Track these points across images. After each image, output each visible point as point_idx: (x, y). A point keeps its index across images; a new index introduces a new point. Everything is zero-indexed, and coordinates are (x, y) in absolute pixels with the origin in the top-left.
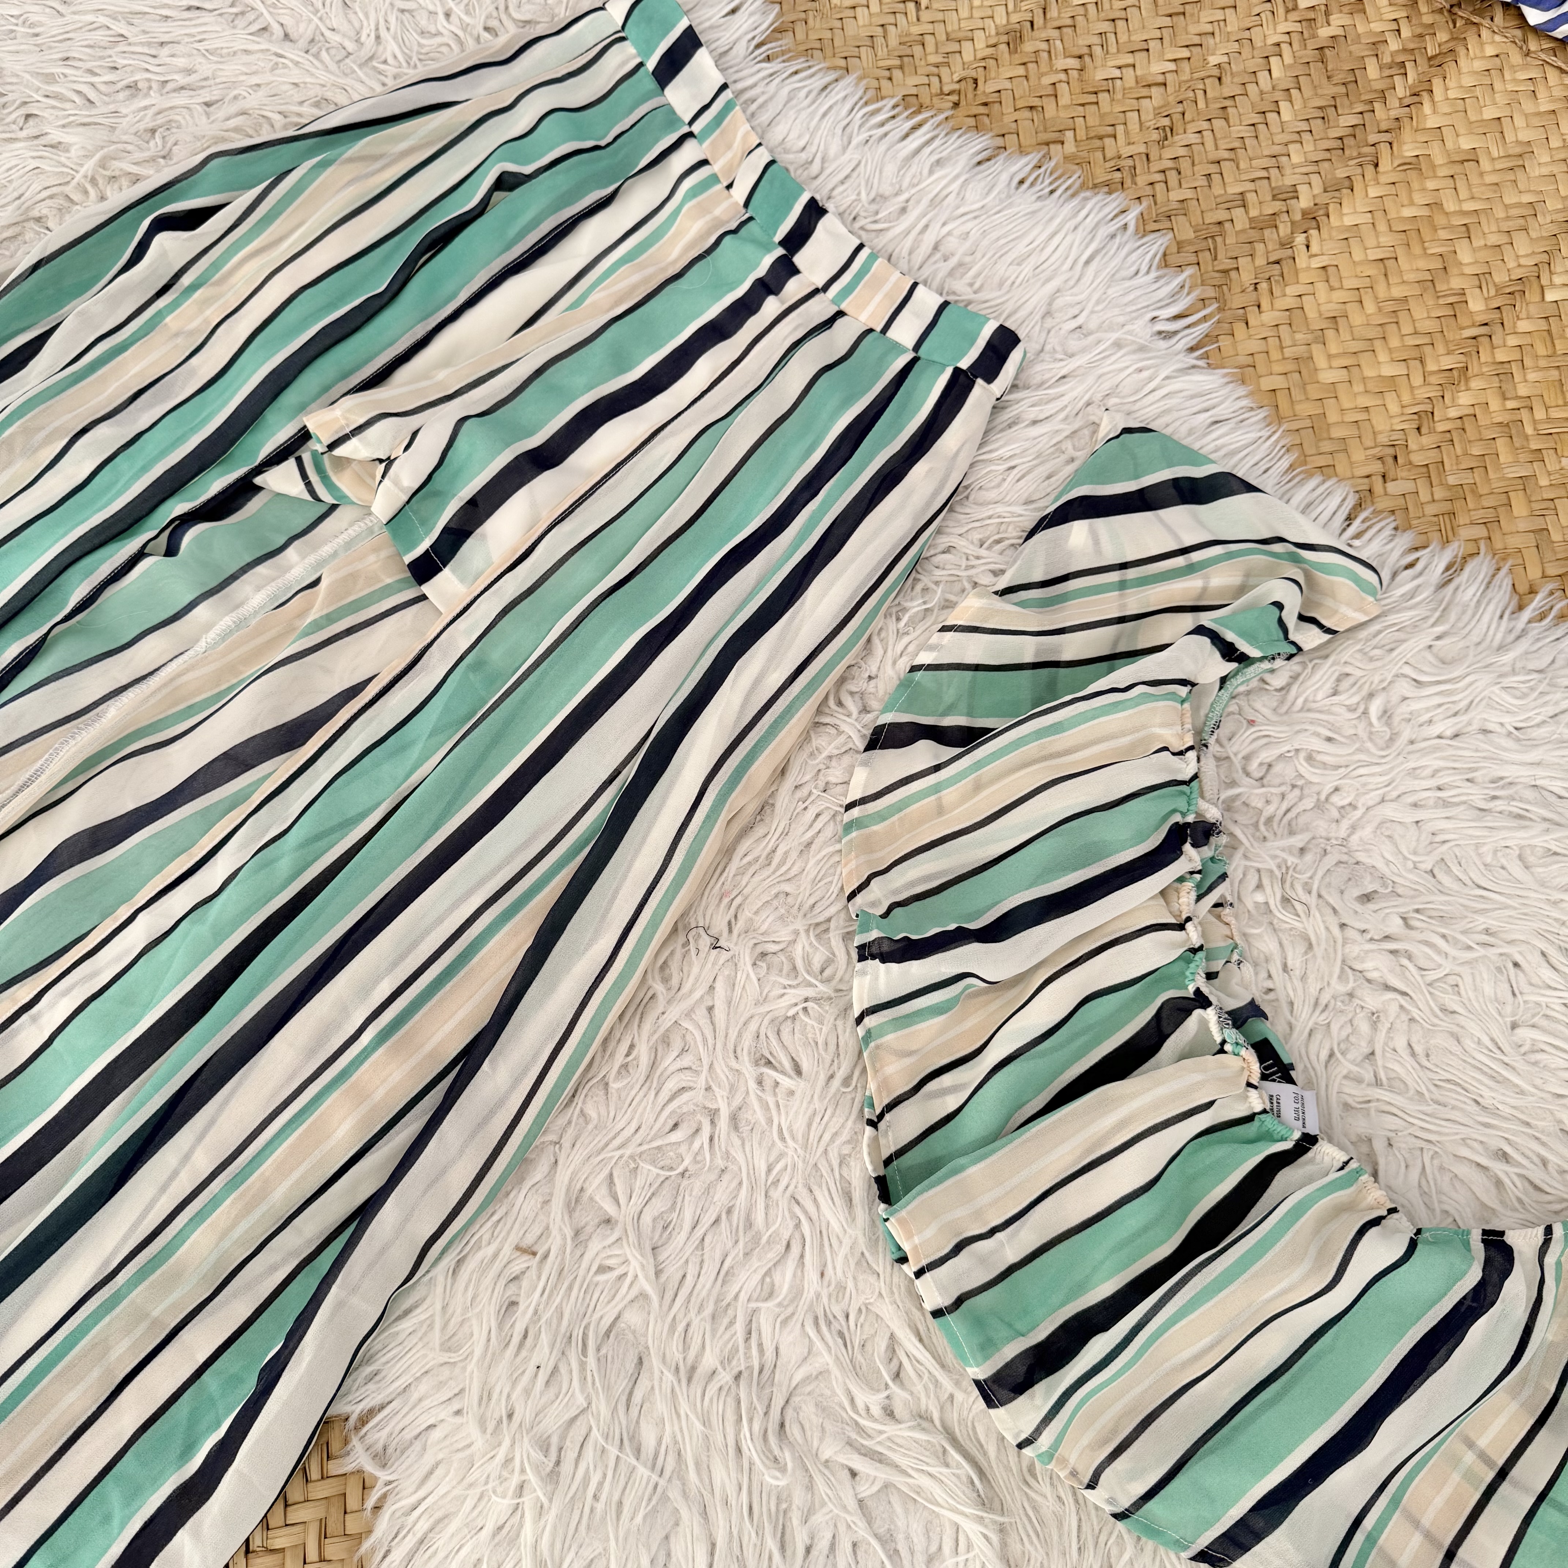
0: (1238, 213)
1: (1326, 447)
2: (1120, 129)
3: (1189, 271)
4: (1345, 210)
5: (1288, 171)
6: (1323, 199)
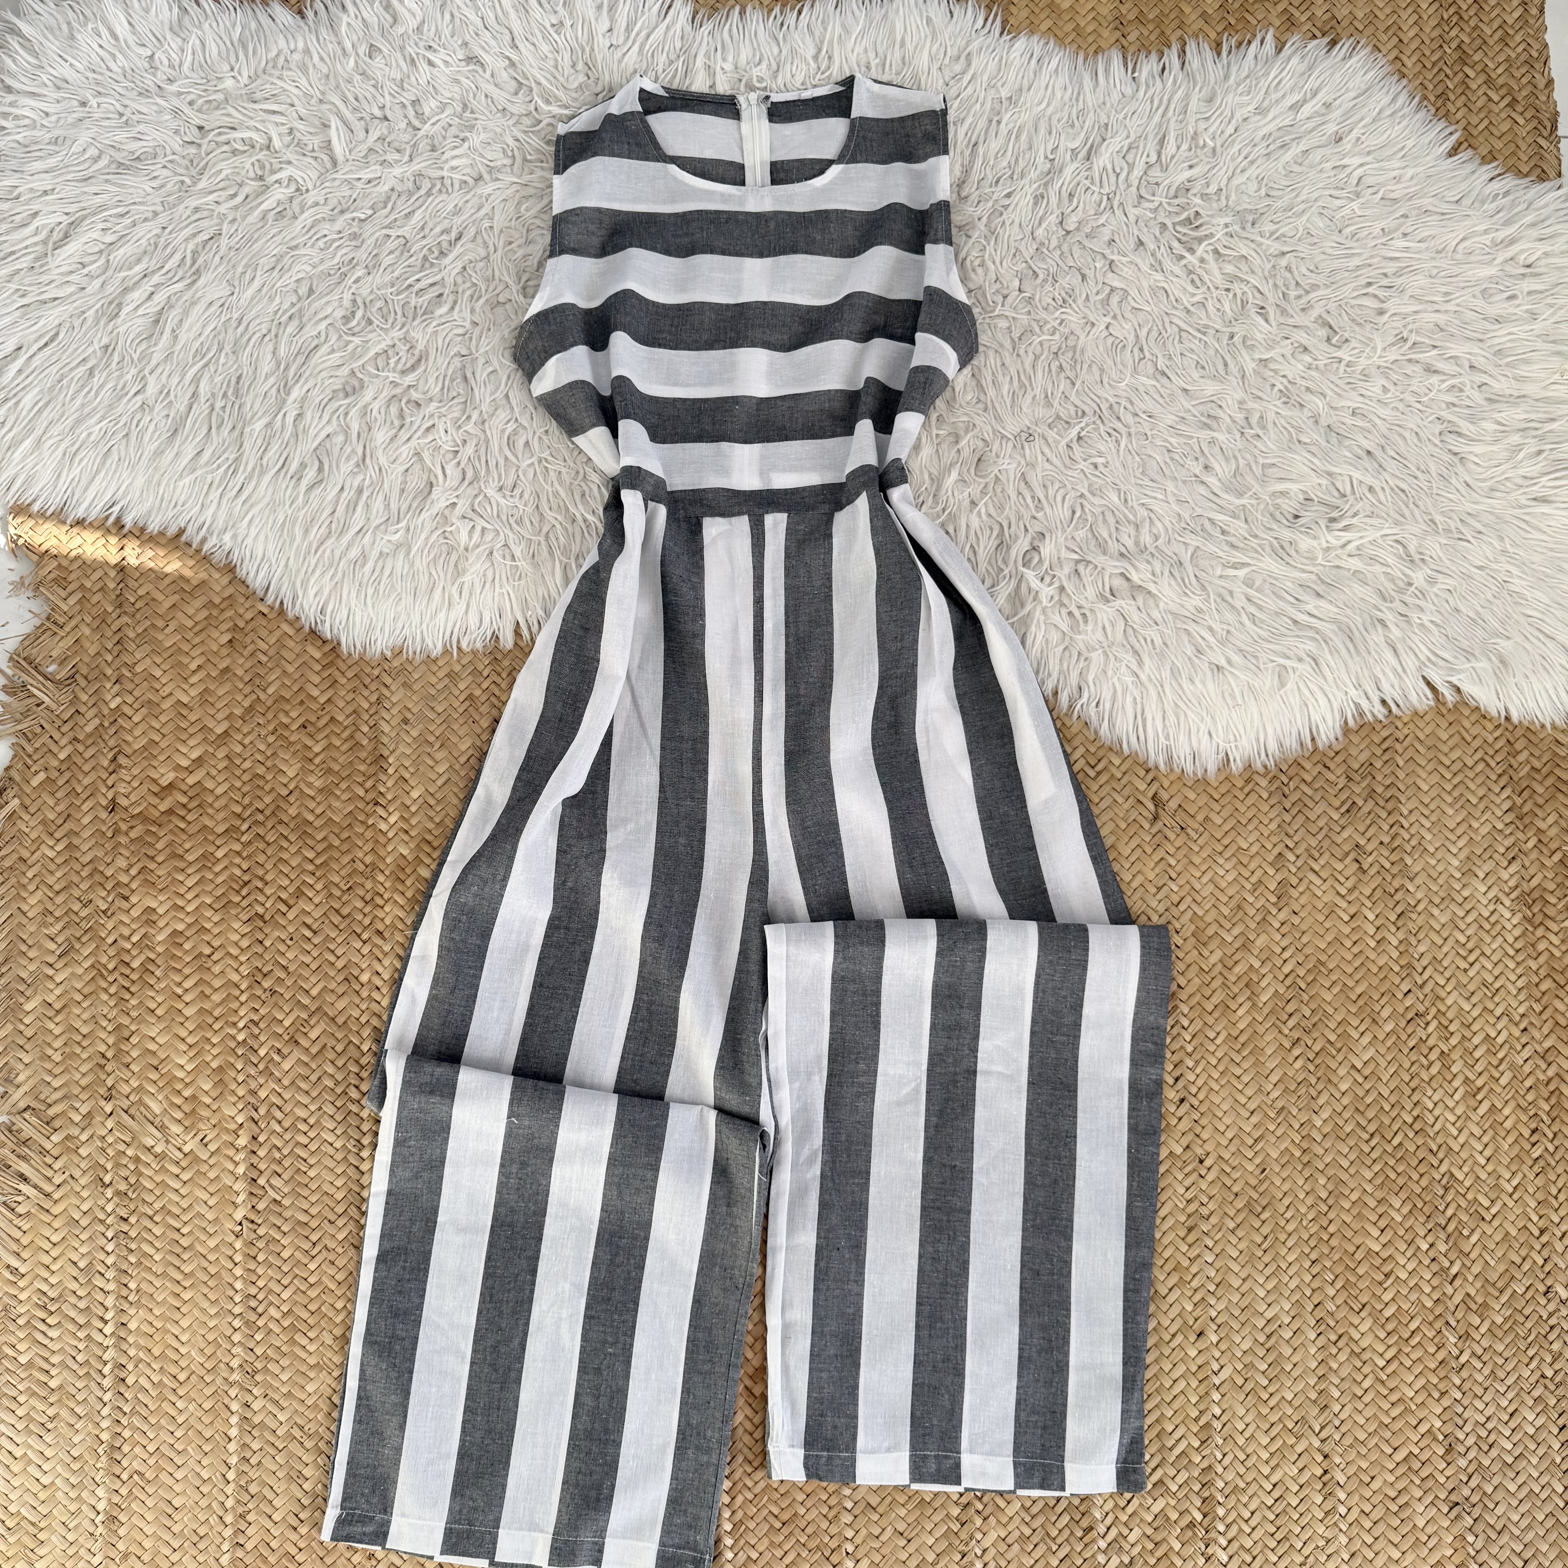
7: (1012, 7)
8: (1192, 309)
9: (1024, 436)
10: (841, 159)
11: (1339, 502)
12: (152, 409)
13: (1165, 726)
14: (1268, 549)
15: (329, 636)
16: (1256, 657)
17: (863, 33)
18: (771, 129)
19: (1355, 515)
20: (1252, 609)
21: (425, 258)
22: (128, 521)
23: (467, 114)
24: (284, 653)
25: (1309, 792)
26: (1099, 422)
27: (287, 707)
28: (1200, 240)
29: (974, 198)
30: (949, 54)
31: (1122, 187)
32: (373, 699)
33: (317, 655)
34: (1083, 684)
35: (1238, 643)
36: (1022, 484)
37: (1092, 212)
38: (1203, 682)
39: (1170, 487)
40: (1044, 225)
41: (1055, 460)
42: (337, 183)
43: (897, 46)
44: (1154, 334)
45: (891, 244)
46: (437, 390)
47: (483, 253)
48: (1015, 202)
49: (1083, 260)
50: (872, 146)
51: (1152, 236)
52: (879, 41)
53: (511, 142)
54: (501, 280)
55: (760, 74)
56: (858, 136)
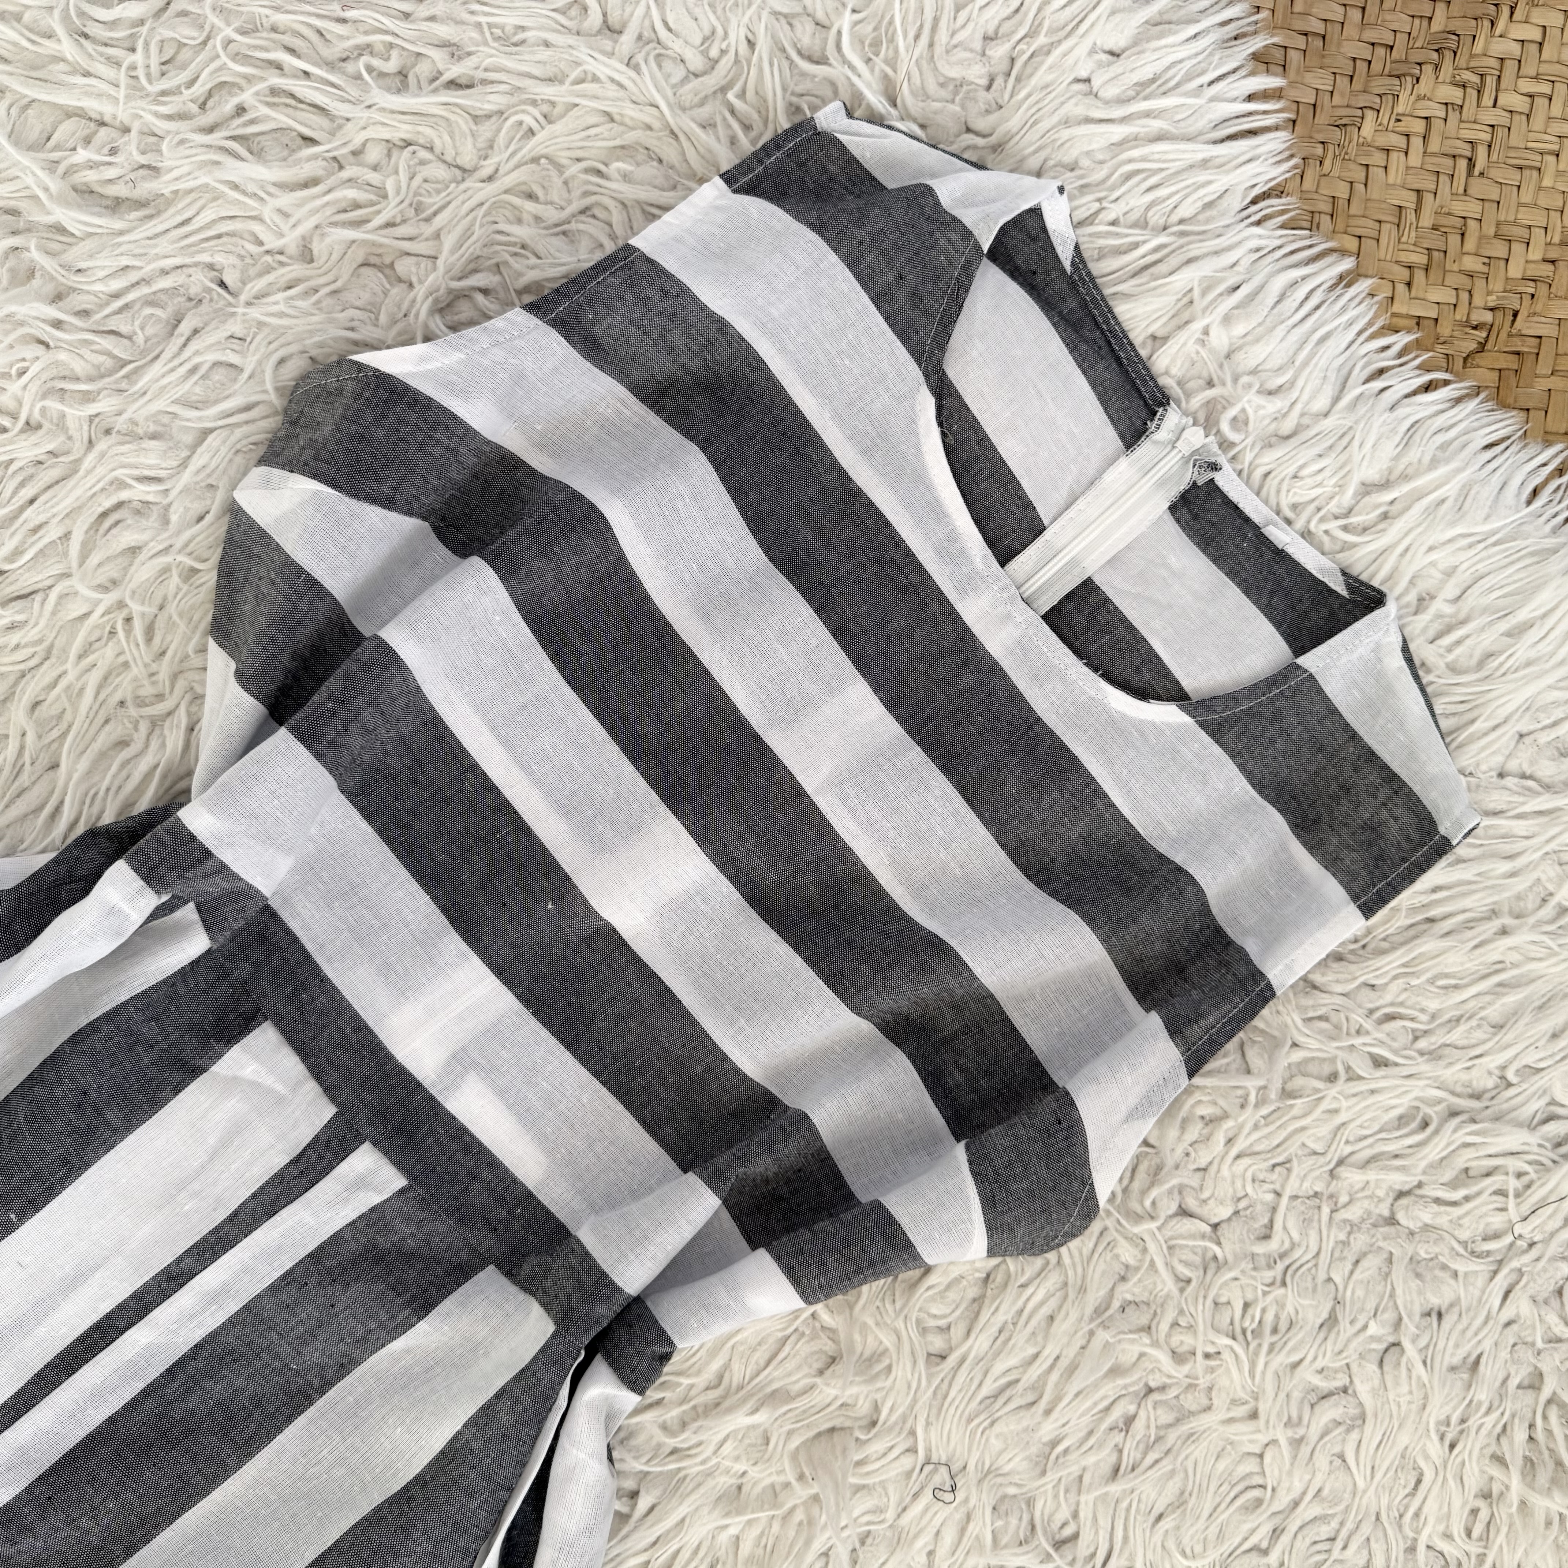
9: (942, 1477)
10: (1201, 709)
18: (1158, 522)
46: (98, 287)
47: (467, 159)
48: (1373, 1085)
49: (1360, 1293)
50: (1273, 741)
51: (1501, 1377)
52: (1486, 583)
53: (737, 37)
54: (437, 236)
55: (1250, 411)
56: (1272, 701)
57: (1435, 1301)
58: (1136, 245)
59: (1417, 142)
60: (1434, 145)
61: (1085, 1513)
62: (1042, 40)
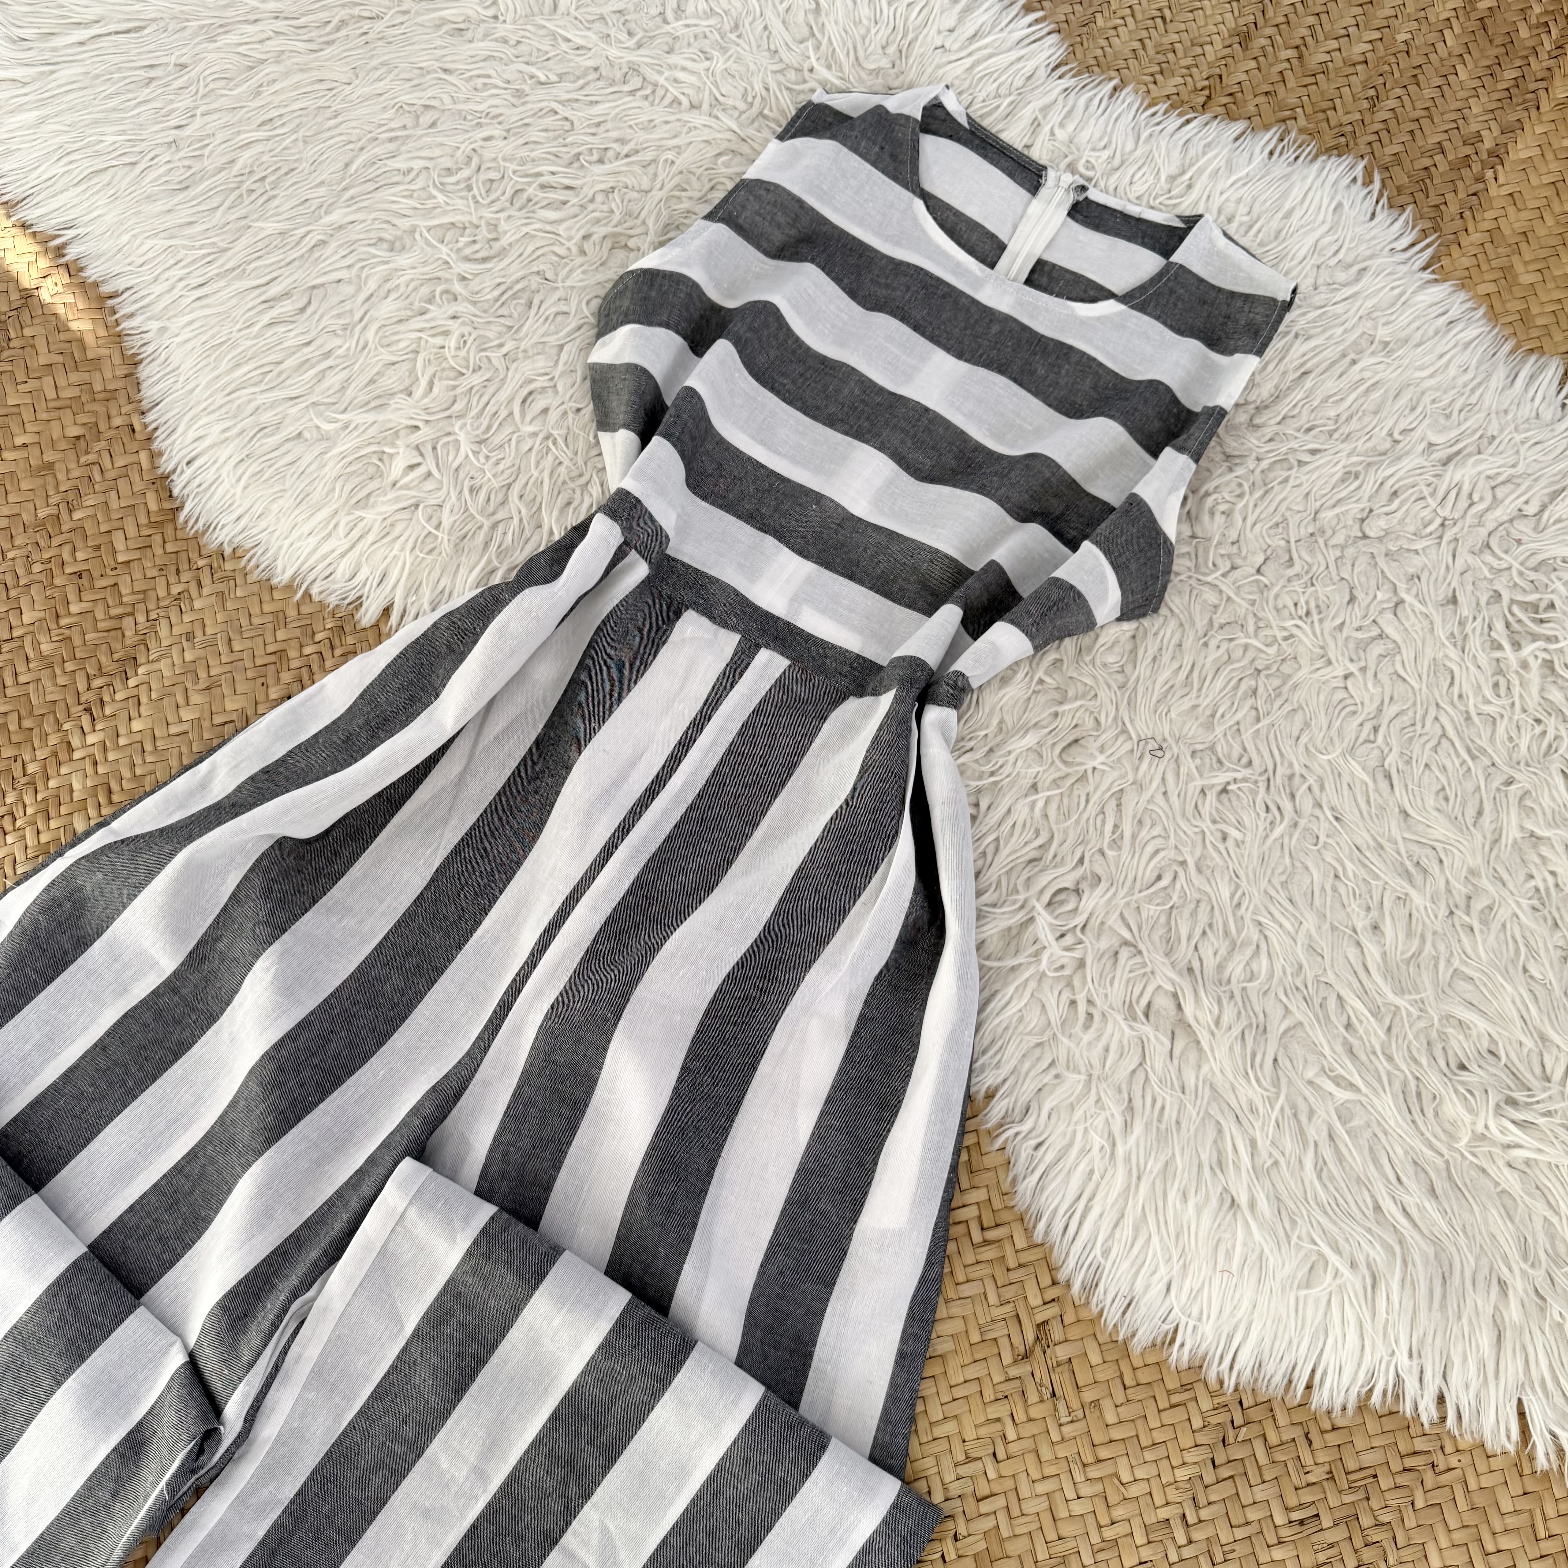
0: (1438, 158)
1: (1535, 333)
2: (1338, 102)
3: (1409, 209)
4: (1519, 146)
5: (1471, 120)
6: (1503, 139)
7: (1454, 249)
8: (1476, 719)
9: (1152, 745)
10: (1127, 298)
11: (1534, 1083)
12: (178, 150)
13: (1112, 1235)
14: (1397, 1085)
15: (176, 492)
16: (1294, 1223)
17: (1247, 180)
18: (1064, 224)
19: (1548, 1114)
20: (1327, 1153)
21: (577, 156)
22: (72, 253)
23: (733, 36)
24: (122, 484)
25: (1262, 1459)
26: (1262, 786)
27: (79, 544)
28: (1535, 637)
29: (1269, 432)
30: (1340, 256)
31: (1469, 520)
32: (175, 590)
33: (153, 506)
34: (1034, 1106)
35: (1281, 1187)
36: (1113, 803)
37: (1412, 529)
38: (1199, 1211)
39: (1310, 923)
40: (1338, 510)
41: (1174, 798)
42: (542, 32)
43: (1280, 215)
44: (1406, 719)
45: (1124, 425)
46: (488, 297)
47: (646, 185)
48: (1316, 464)
49: (1363, 579)
50: (1175, 305)
51: (1474, 601)
52: (1262, 199)
53: (758, 87)
54: (644, 223)
55: (1093, 161)
56: (1165, 284)
57: (1411, 570)
58: (998, 107)
59: (1130, 20)
60: (1139, 16)
61: (1250, 746)
62: (911, 36)
